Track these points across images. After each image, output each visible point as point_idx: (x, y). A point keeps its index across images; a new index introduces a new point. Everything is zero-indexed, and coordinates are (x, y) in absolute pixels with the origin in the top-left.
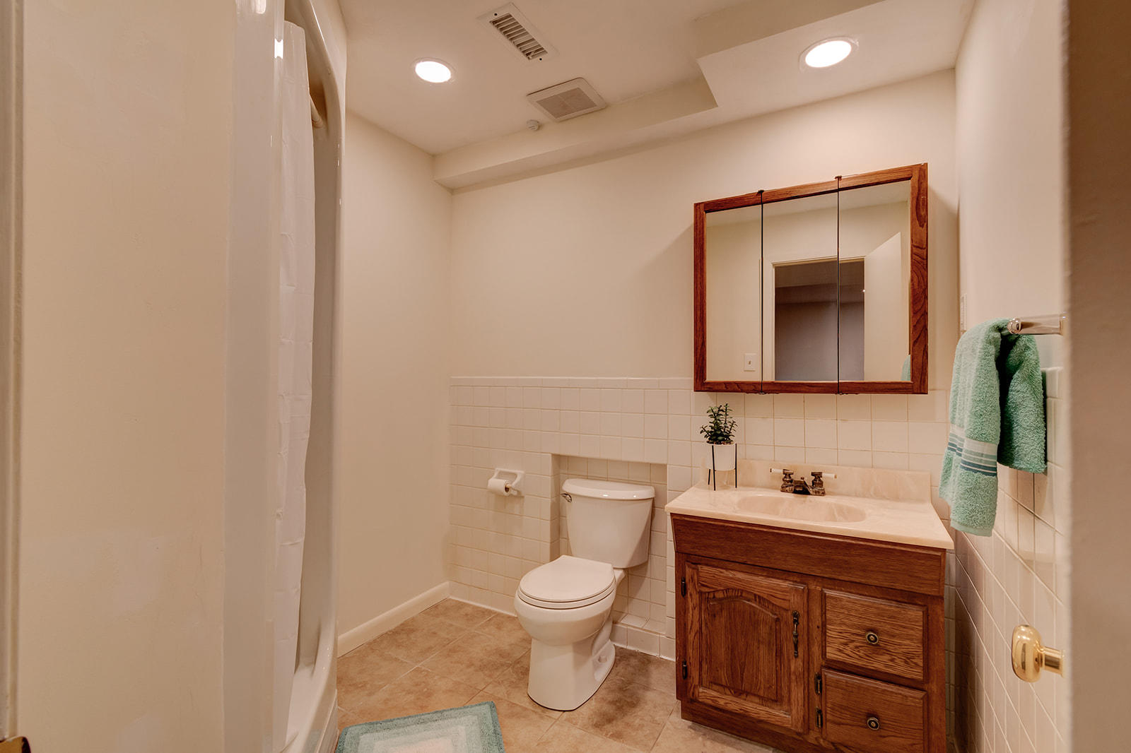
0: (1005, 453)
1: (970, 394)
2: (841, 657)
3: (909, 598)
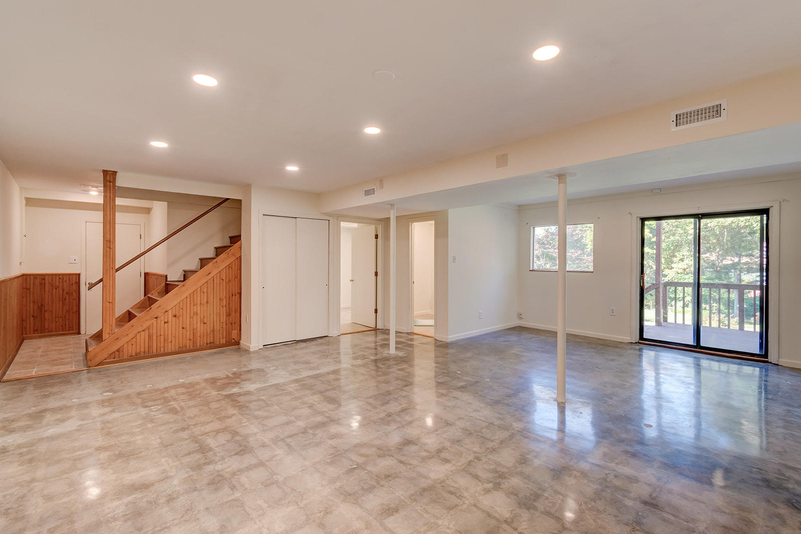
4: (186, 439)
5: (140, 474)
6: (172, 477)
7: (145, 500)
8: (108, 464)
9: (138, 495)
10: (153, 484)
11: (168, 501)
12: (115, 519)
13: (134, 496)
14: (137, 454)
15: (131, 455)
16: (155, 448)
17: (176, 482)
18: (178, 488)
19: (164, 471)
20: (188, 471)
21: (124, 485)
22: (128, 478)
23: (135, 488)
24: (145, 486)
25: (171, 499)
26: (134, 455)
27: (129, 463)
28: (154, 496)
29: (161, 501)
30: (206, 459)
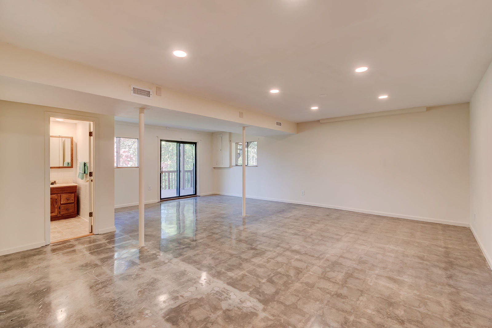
0: (85, 173)
1: (82, 168)
2: (63, 203)
3: (72, 193)
4: (347, 287)
5: (388, 285)
6: (376, 275)
7: (394, 274)
8: (401, 303)
9: (395, 277)
10: (386, 277)
11: (386, 268)
12: (409, 275)
13: (397, 278)
14: (381, 298)
15: (385, 299)
16: (368, 294)
17: (377, 272)
18: (378, 269)
19: (376, 279)
20: (367, 272)
21: (399, 285)
22: (395, 287)
23: (395, 281)
24: (390, 278)
25: (384, 268)
26: (383, 298)
27: (389, 295)
28: (389, 273)
29: (388, 270)
30: (354, 271)
